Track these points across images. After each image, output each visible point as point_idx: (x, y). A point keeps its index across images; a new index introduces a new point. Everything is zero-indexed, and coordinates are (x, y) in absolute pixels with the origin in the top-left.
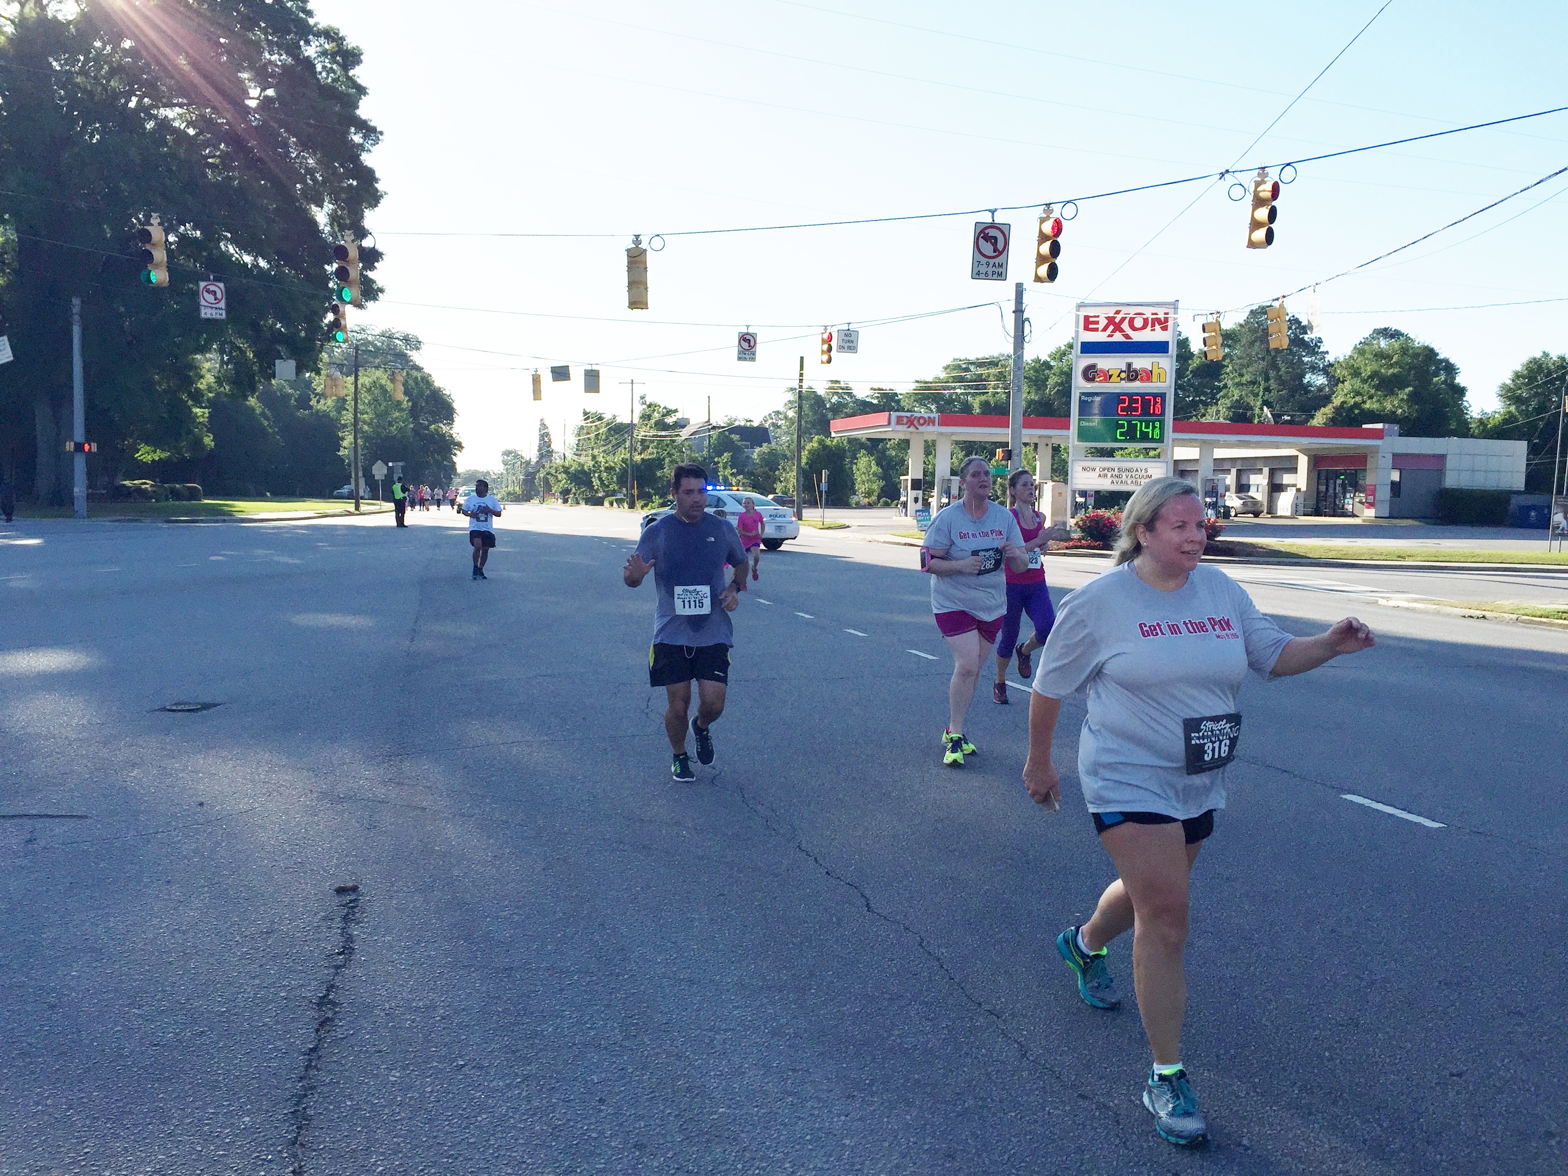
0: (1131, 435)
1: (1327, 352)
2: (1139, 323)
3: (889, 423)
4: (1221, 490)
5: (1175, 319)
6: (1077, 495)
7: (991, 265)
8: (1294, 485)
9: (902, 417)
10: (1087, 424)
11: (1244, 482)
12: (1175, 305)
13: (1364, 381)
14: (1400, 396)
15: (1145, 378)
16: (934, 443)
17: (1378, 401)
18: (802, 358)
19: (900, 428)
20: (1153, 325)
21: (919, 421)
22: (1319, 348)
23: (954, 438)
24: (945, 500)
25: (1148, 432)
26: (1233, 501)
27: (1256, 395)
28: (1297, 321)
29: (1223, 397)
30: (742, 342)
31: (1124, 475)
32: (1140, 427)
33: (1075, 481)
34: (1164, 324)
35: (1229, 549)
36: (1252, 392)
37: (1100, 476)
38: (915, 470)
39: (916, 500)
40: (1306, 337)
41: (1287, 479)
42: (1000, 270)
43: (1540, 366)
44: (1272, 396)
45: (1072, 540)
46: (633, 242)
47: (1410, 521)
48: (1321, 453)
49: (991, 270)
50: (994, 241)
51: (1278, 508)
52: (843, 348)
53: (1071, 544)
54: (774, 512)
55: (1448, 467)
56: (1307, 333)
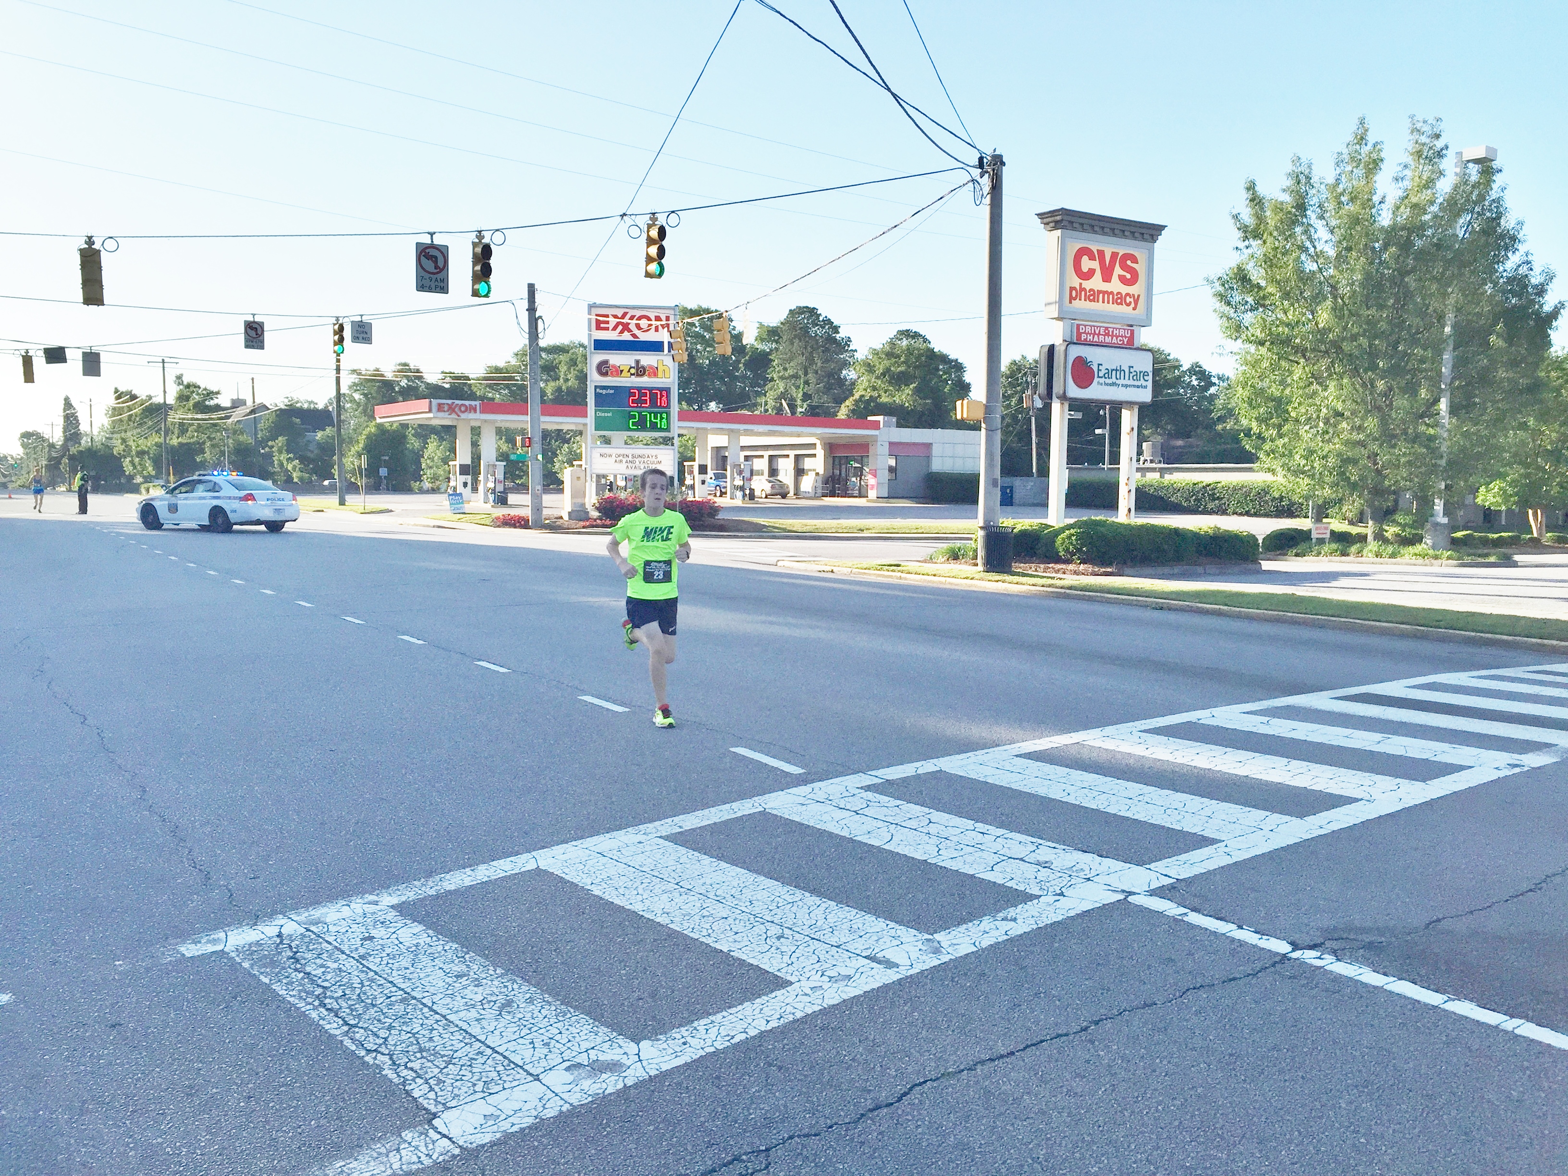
0: (641, 425)
1: (856, 351)
3: (430, 411)
7: (433, 280)
8: (814, 470)
10: (603, 415)
11: (775, 467)
13: (877, 378)
14: (907, 391)
16: (478, 429)
17: (891, 395)
19: (441, 414)
22: (849, 346)
23: (498, 425)
24: (491, 485)
25: (656, 423)
26: (761, 485)
27: (798, 387)
28: (828, 322)
30: (249, 330)
31: (637, 460)
32: (650, 418)
33: (593, 466)
35: (727, 525)
36: (793, 385)
37: (615, 461)
38: (463, 456)
39: (465, 485)
40: (838, 336)
41: (808, 463)
42: (442, 285)
43: (1019, 370)
44: (810, 390)
45: (588, 519)
46: (86, 243)
47: (904, 500)
48: (832, 441)
49: (433, 285)
50: (434, 259)
51: (802, 490)
52: (355, 339)
53: (588, 524)
54: (272, 496)
55: (934, 454)
56: (838, 332)
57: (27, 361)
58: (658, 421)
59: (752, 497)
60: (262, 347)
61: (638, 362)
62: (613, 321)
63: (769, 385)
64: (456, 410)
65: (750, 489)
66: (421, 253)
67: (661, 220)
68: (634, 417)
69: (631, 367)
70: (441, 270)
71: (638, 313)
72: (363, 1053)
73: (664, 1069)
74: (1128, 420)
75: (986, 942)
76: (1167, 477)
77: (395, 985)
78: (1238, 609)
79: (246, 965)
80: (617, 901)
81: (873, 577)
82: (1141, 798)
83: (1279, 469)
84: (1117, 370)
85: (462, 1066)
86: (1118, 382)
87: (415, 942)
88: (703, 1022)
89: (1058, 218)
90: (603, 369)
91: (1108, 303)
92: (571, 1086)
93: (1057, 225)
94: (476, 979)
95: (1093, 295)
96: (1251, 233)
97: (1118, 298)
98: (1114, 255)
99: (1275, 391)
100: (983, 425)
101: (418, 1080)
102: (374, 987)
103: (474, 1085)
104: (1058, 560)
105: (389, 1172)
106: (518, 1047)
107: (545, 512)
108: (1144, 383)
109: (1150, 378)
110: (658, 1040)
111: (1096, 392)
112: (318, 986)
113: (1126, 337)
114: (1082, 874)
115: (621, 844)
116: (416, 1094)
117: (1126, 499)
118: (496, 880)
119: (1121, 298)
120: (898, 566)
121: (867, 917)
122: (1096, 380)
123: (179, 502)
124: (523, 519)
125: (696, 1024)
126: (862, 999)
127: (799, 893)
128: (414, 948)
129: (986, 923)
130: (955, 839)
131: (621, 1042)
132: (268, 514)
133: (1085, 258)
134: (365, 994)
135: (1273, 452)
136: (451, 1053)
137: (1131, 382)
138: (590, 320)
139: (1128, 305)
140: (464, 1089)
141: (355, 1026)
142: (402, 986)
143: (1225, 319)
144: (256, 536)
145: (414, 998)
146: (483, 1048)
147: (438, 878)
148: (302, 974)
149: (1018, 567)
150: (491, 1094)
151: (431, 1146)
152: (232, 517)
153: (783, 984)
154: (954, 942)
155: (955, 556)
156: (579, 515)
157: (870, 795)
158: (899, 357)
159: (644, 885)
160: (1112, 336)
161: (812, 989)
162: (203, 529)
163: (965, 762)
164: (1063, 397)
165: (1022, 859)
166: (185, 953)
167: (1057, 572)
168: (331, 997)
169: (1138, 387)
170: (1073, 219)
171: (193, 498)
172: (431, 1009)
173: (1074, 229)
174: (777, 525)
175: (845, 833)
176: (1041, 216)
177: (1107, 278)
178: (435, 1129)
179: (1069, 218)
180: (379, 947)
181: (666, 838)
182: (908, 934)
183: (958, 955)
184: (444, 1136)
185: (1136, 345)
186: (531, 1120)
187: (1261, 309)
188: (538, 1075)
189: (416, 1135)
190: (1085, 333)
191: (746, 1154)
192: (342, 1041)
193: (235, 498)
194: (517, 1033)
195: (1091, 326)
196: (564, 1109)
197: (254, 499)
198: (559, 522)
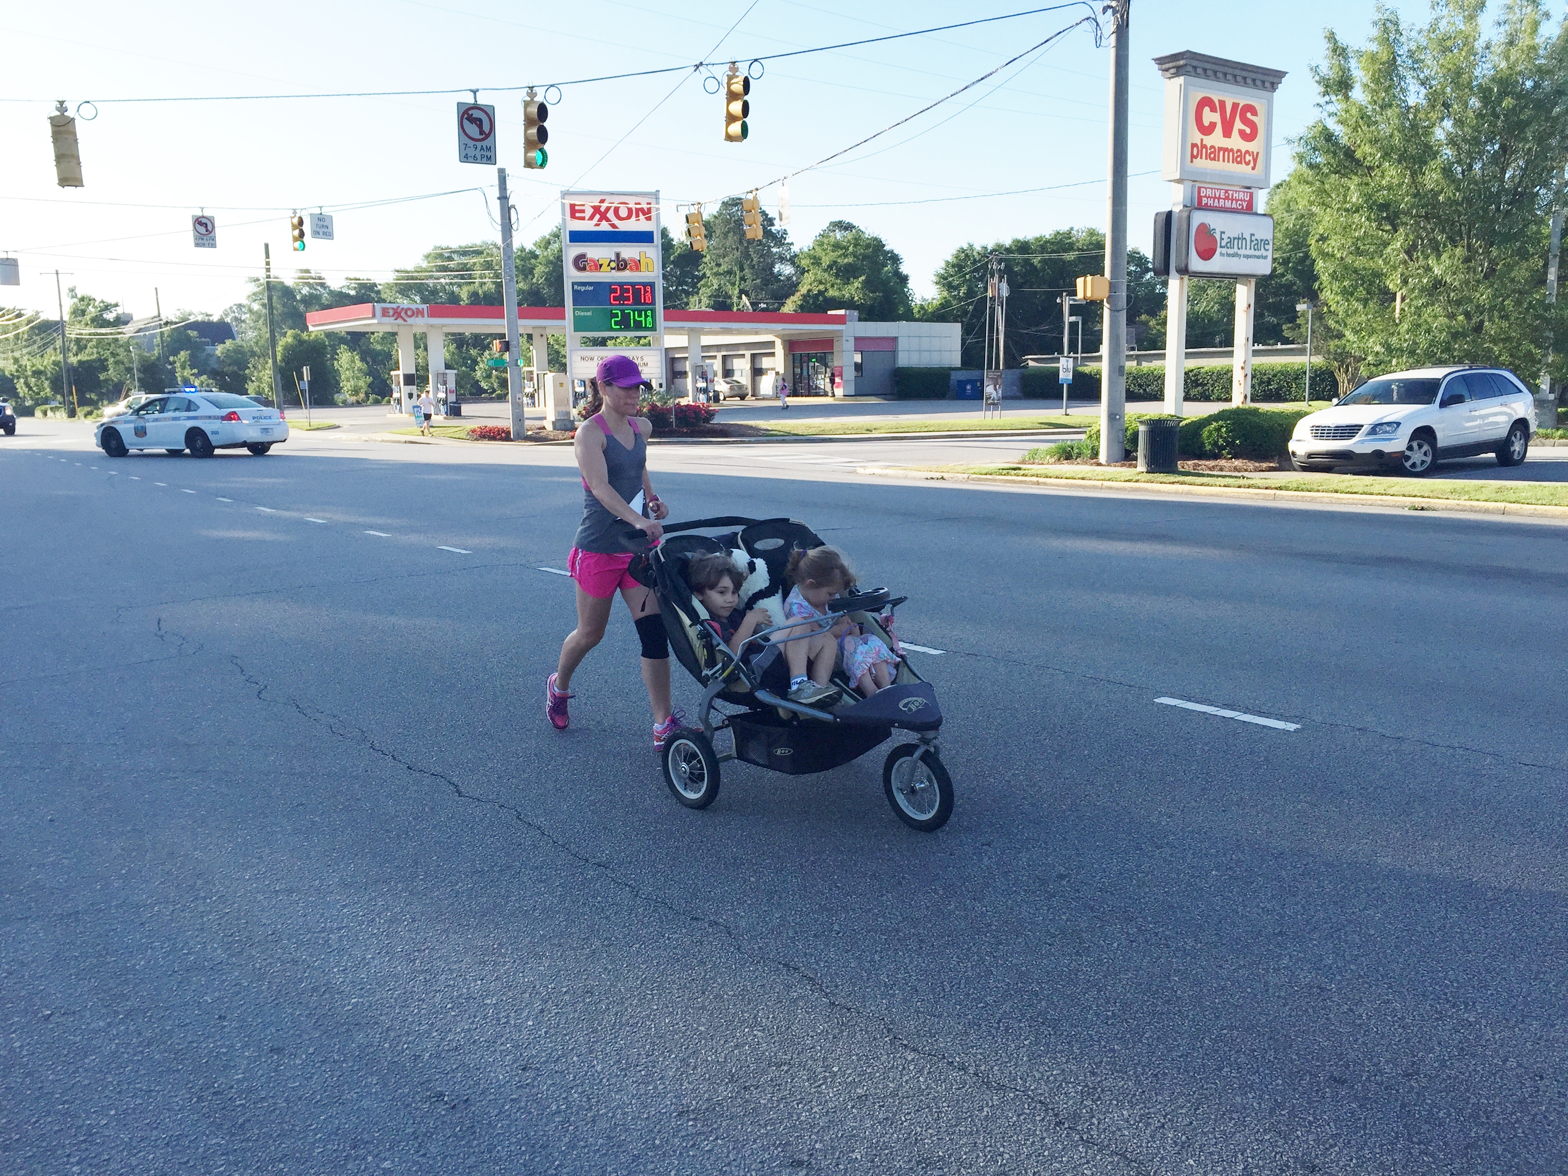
0: (625, 324)
1: (792, 244)
2: (623, 213)
3: (374, 316)
4: (710, 376)
5: (658, 209)
6: (576, 385)
7: (479, 148)
8: (773, 369)
9: (388, 309)
10: (582, 314)
11: (729, 367)
12: (656, 195)
13: (825, 271)
14: (856, 285)
15: (634, 268)
16: (424, 336)
17: (839, 288)
18: (267, 246)
20: (637, 216)
21: (406, 313)
22: (785, 239)
23: (446, 330)
24: (442, 395)
25: (641, 321)
26: (722, 386)
27: (733, 284)
29: (703, 286)
30: (198, 226)
32: (634, 316)
33: (574, 371)
34: (647, 213)
35: (721, 430)
36: (729, 281)
38: (406, 364)
39: (411, 396)
40: (773, 229)
41: (766, 363)
42: (489, 154)
44: (748, 285)
46: (57, 109)
47: (870, 397)
48: (795, 338)
49: (479, 155)
50: (478, 122)
51: (762, 393)
52: (316, 234)
53: (568, 433)
54: (257, 414)
55: (900, 348)
56: (773, 225)
58: (643, 319)
59: (716, 399)
60: (214, 246)
63: (702, 282)
66: (463, 114)
67: (744, 70)
68: (616, 315)
70: (487, 135)
74: (1244, 296)
76: (1144, 364)
84: (1239, 238)
86: (1240, 252)
89: (1182, 62)
90: (580, 262)
93: (1178, 72)
95: (1214, 152)
96: (1332, 87)
100: (1105, 303)
107: (527, 423)
108: (1265, 253)
111: (1216, 264)
113: (1245, 201)
117: (1242, 385)
120: (1020, 469)
122: (1219, 250)
123: (147, 424)
124: (503, 431)
132: (254, 435)
137: (1252, 252)
138: (563, 208)
144: (241, 460)
149: (1184, 466)
152: (213, 440)
155: (1067, 455)
156: (565, 425)
158: (847, 250)
160: (1232, 200)
162: (176, 454)
164: (1184, 271)
167: (1211, 470)
169: (1258, 257)
170: (1195, 63)
171: (164, 420)
173: (1197, 76)
174: (779, 428)
177: (1227, 133)
185: (1254, 210)
190: (1205, 196)
193: (216, 418)
195: (1212, 189)
197: (239, 419)
198: (543, 433)
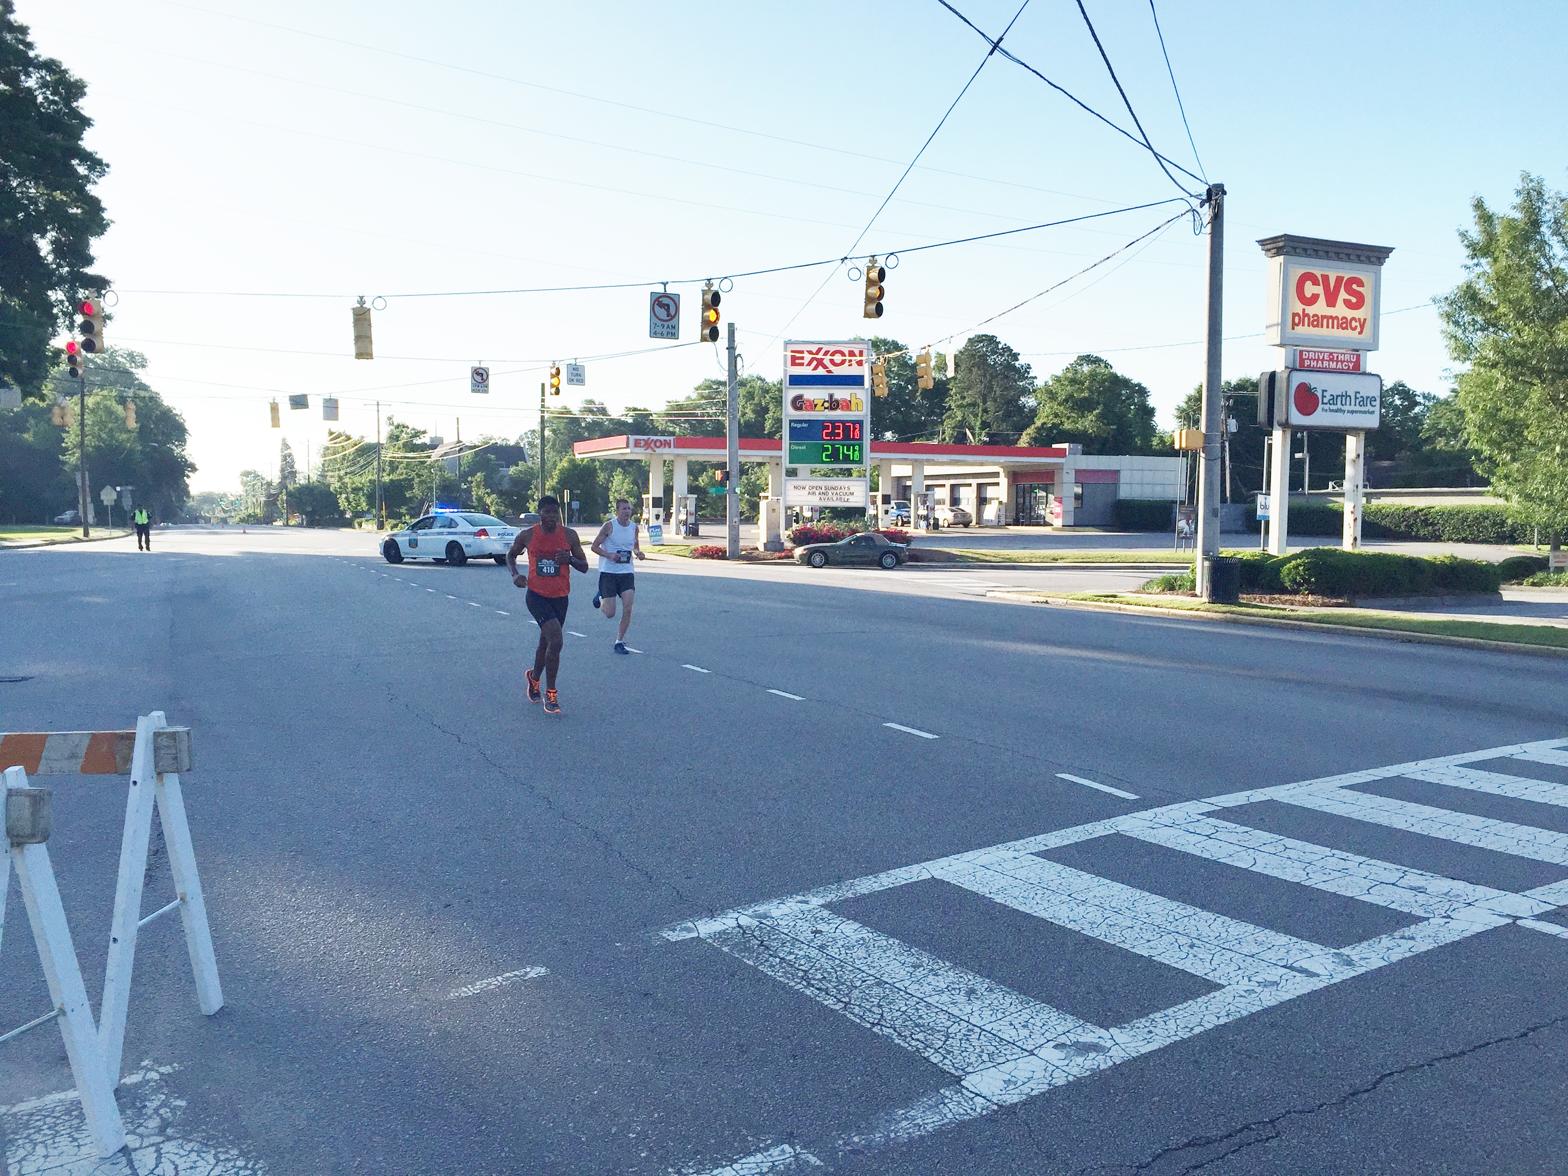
0: (834, 457)
1: (1035, 378)
3: (628, 447)
7: (665, 327)
8: (997, 499)
10: (797, 448)
11: (957, 496)
13: (1060, 404)
14: (1090, 418)
16: (671, 463)
17: (1074, 421)
19: (637, 450)
22: (1029, 373)
23: (691, 458)
24: (683, 517)
25: (849, 455)
26: (944, 514)
27: (976, 416)
28: (1009, 349)
29: (949, 417)
30: (475, 375)
31: (830, 492)
32: (843, 450)
33: (788, 498)
36: (972, 413)
37: (809, 493)
38: (655, 490)
39: (658, 517)
40: (1017, 364)
41: (990, 492)
42: (673, 331)
44: (989, 418)
45: (783, 550)
46: (358, 302)
47: (1091, 528)
48: (1017, 469)
49: (665, 331)
50: (667, 307)
51: (985, 518)
52: (570, 381)
53: (783, 554)
54: (502, 531)
55: (1122, 481)
56: (1017, 360)
57: (274, 408)
58: (851, 453)
59: (936, 526)
60: (486, 392)
61: (831, 396)
62: (808, 357)
63: (947, 414)
64: (652, 445)
65: (935, 519)
66: (655, 301)
67: (881, 262)
68: (827, 449)
69: (825, 401)
70: (673, 317)
71: (832, 349)
72: (869, 1026)
73: (1143, 1052)
74: (1353, 446)
75: (1395, 957)
76: (1375, 502)
77: (863, 972)
78: (1495, 642)
79: (725, 949)
80: (1021, 909)
81: (1091, 606)
82: (1487, 830)
83: (1516, 497)
84: (1342, 396)
85: (961, 1040)
86: (1344, 408)
87: (860, 936)
88: (1158, 1015)
89: (1281, 244)
90: (798, 403)
91: (1333, 327)
92: (1066, 1062)
93: (1279, 252)
94: (932, 970)
96: (1479, 250)
97: (1342, 323)
98: (1339, 280)
99: (1506, 413)
100: (1202, 455)
101: (928, 1049)
102: (847, 972)
103: (980, 1056)
104: (1284, 591)
105: (946, 1121)
106: (1002, 1028)
107: (742, 543)
108: (1371, 409)
109: (1378, 403)
110: (1125, 1028)
111: (1321, 418)
112: (798, 969)
113: (1351, 362)
114: (1461, 899)
115: (999, 859)
116: (934, 1060)
117: (1350, 528)
118: (901, 886)
119: (1346, 323)
120: (1115, 596)
121: (1267, 931)
122: (1320, 406)
123: (420, 537)
124: (721, 551)
125: (1151, 1016)
126: (1298, 1002)
127: (1190, 910)
128: (861, 942)
129: (1385, 941)
130: (1320, 864)
131: (1091, 1028)
132: (498, 548)
133: (1308, 284)
134: (842, 977)
135: (1506, 477)
136: (943, 1029)
138: (785, 356)
139: (1354, 329)
140: (973, 1059)
141: (849, 1003)
142: (870, 972)
143: (1453, 339)
144: (488, 568)
145: (887, 983)
146: (970, 1027)
147: (847, 882)
148: (778, 960)
149: (1244, 598)
150: (999, 1064)
151: (971, 1103)
152: (467, 551)
153: (1219, 987)
154: (1363, 956)
155: (1170, 586)
156: (774, 545)
157: (1212, 821)
158: (1083, 385)
159: (1039, 896)
160: (1337, 362)
161: (1245, 991)
162: (439, 562)
163: (1292, 792)
164: (1285, 425)
165: (1393, 884)
166: (669, 938)
167: (1283, 603)
168: (815, 979)
169: (1365, 412)
170: (1296, 245)
171: (433, 534)
172: (907, 993)
173: (1299, 255)
174: (970, 555)
175: (1206, 855)
176: (1262, 243)
177: (1331, 301)
178: (967, 1089)
179: (1292, 244)
180: (830, 940)
181: (1038, 854)
182: (1315, 949)
183: (1373, 968)
184: (977, 1095)
185: (1362, 370)
186: (1047, 1087)
187: (1491, 329)
188: (1032, 1051)
189: (953, 1092)
190: (1308, 359)
191: (1255, 1124)
192: (845, 1015)
193: (470, 534)
194: (994, 1015)
195: (1315, 352)
196: (1071, 1078)
197: (486, 534)
198: (756, 553)
